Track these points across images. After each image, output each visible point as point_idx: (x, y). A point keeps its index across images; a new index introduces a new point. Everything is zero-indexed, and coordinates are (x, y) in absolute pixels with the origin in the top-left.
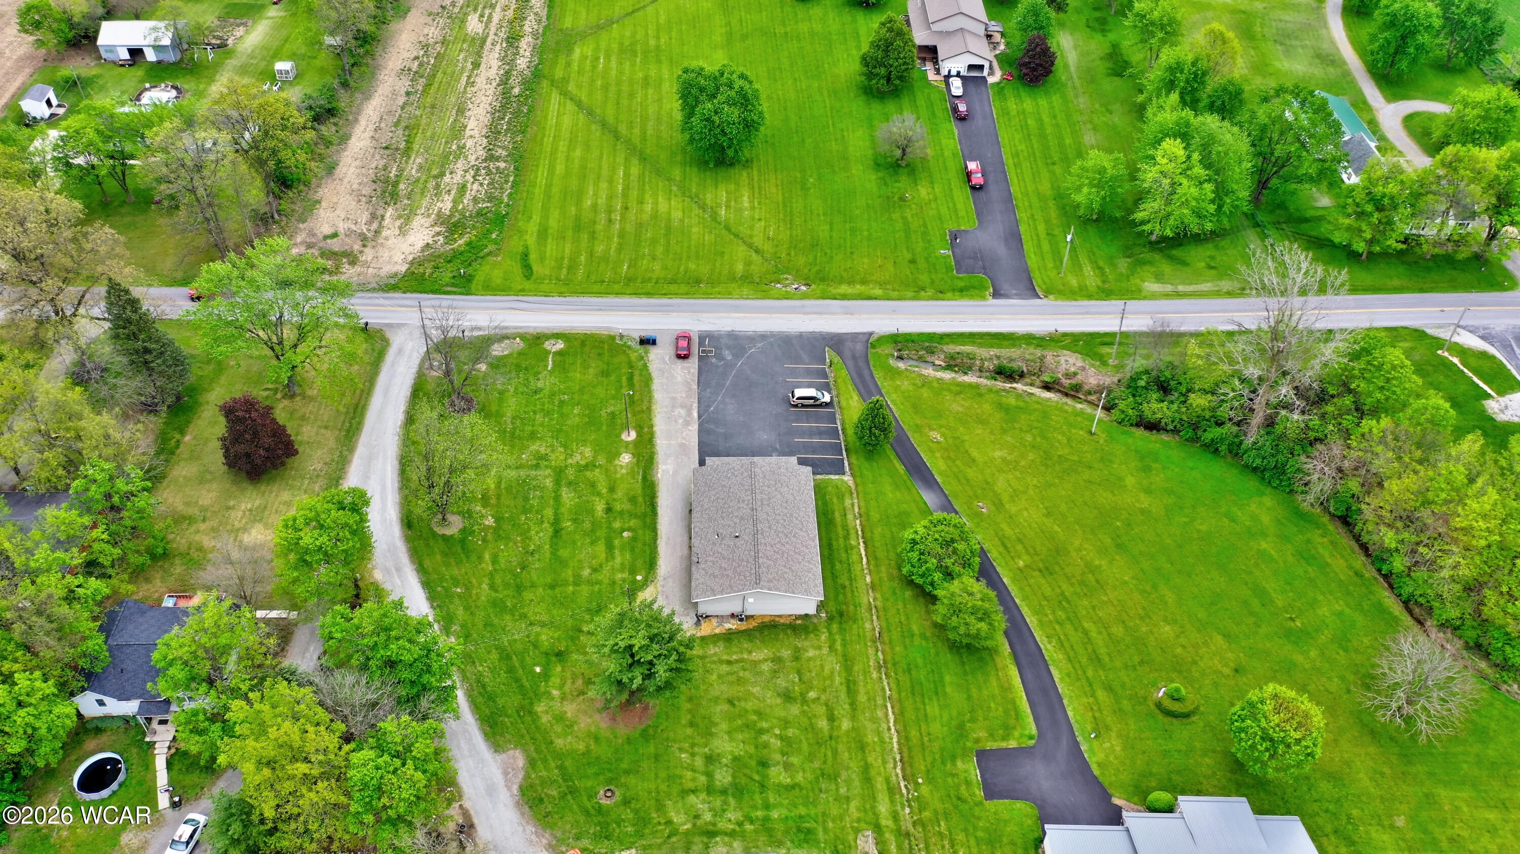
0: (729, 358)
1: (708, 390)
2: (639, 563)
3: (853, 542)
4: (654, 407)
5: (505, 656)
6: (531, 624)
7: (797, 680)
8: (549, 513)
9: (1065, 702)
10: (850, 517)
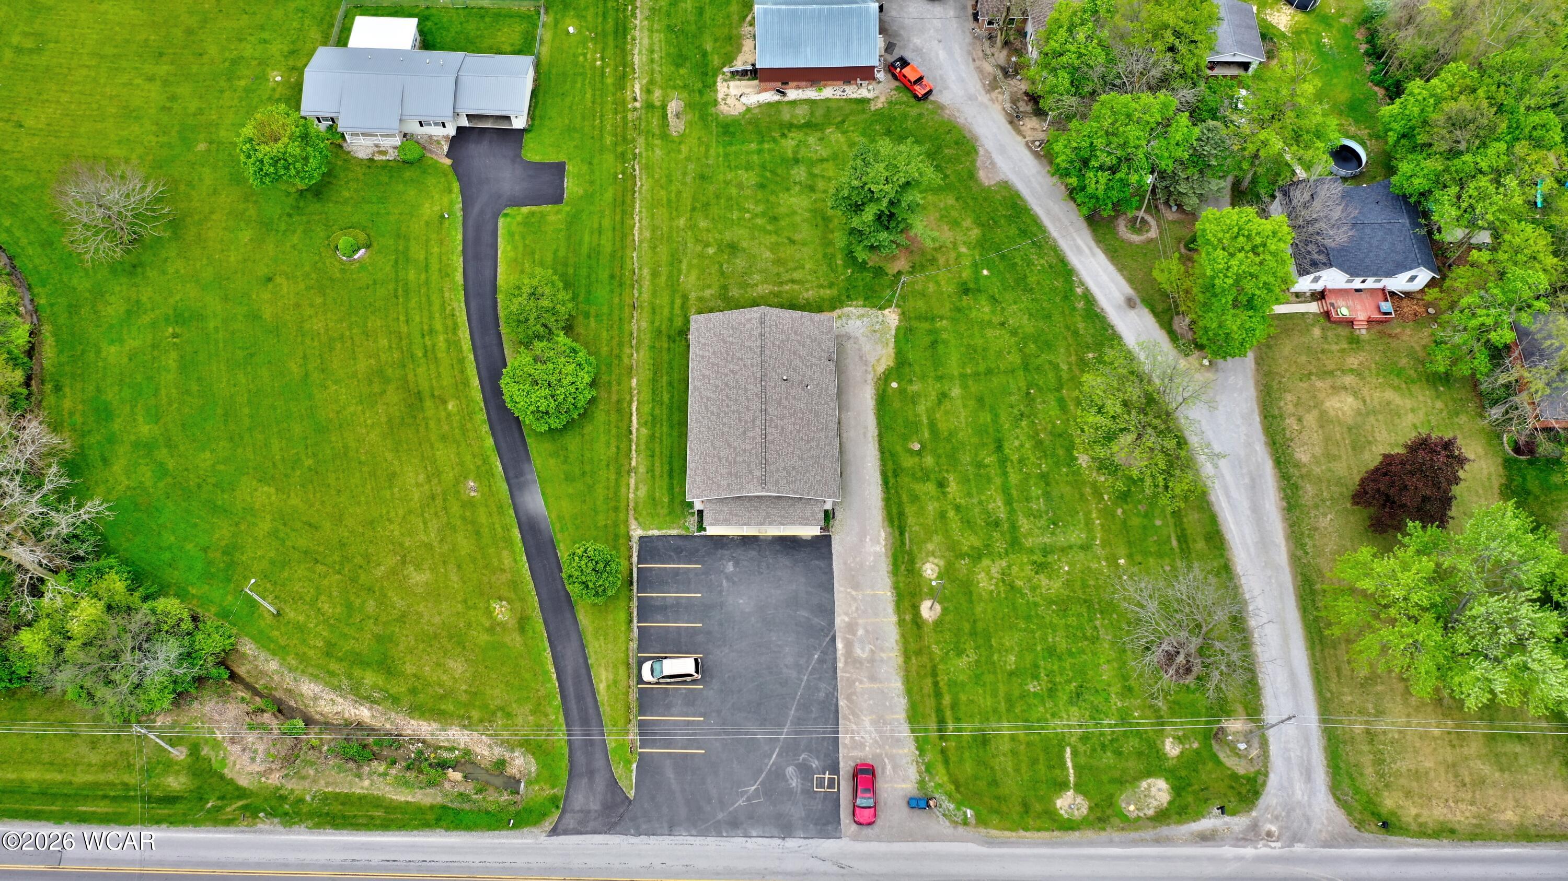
0: (790, 770)
1: (822, 695)
2: (897, 404)
3: (644, 431)
4: (900, 660)
5: (1021, 283)
6: (1003, 324)
7: (725, 266)
8: (1014, 478)
9: (460, 248)
10: (642, 469)
